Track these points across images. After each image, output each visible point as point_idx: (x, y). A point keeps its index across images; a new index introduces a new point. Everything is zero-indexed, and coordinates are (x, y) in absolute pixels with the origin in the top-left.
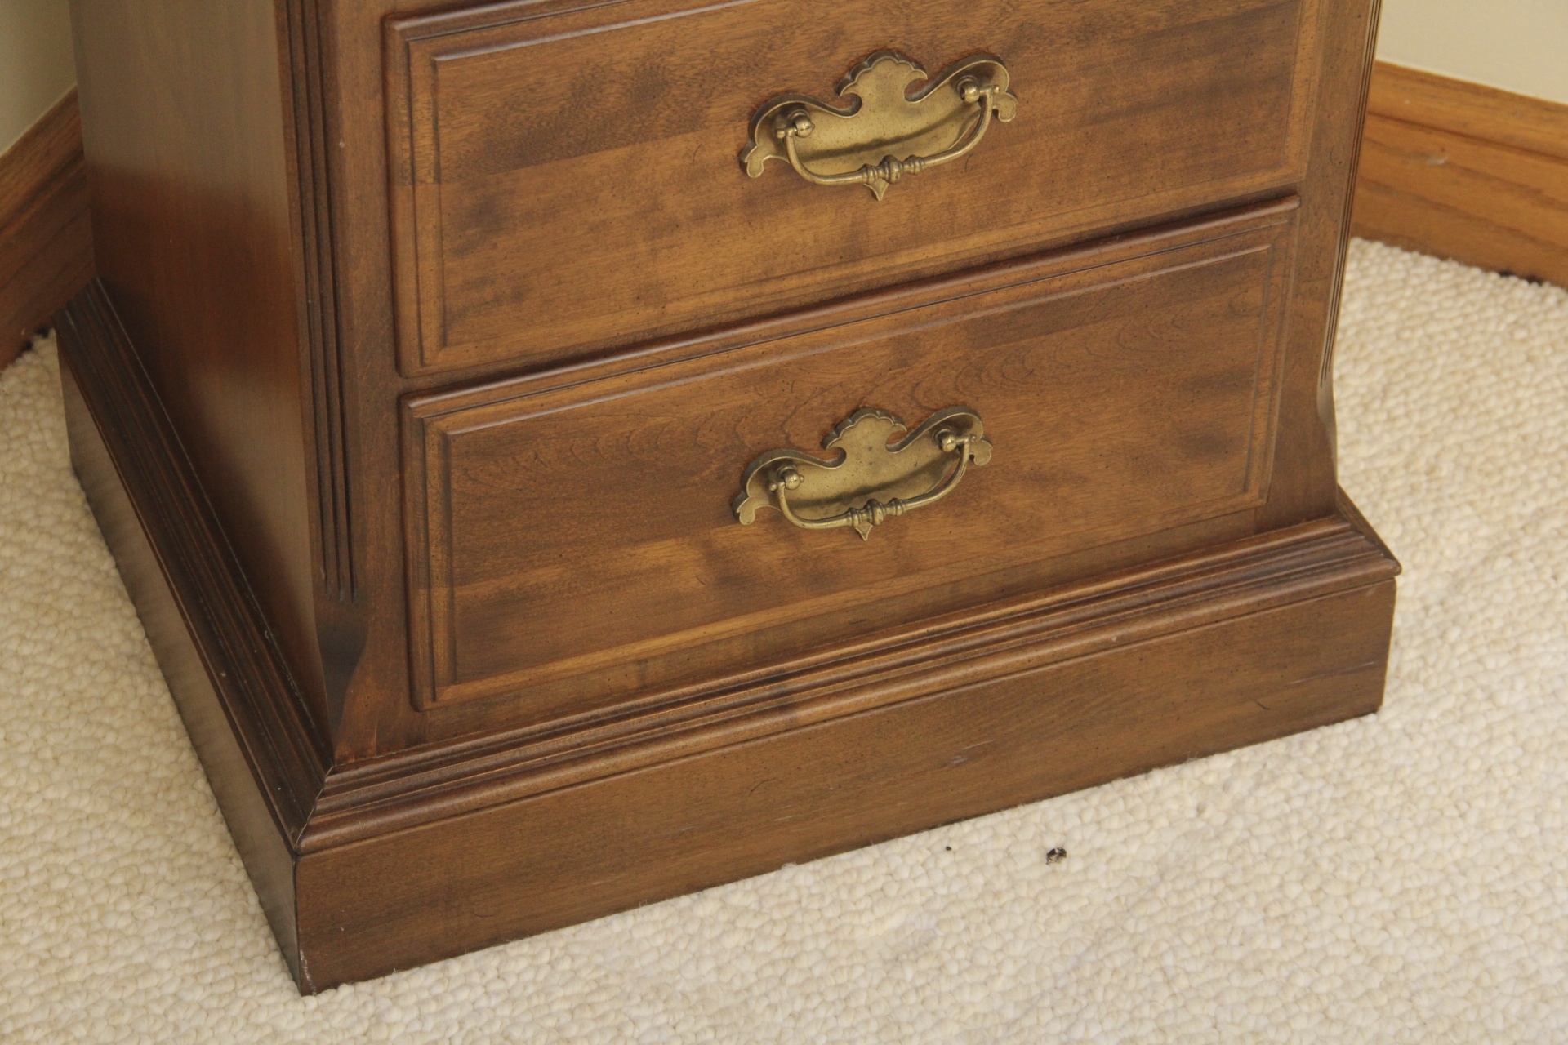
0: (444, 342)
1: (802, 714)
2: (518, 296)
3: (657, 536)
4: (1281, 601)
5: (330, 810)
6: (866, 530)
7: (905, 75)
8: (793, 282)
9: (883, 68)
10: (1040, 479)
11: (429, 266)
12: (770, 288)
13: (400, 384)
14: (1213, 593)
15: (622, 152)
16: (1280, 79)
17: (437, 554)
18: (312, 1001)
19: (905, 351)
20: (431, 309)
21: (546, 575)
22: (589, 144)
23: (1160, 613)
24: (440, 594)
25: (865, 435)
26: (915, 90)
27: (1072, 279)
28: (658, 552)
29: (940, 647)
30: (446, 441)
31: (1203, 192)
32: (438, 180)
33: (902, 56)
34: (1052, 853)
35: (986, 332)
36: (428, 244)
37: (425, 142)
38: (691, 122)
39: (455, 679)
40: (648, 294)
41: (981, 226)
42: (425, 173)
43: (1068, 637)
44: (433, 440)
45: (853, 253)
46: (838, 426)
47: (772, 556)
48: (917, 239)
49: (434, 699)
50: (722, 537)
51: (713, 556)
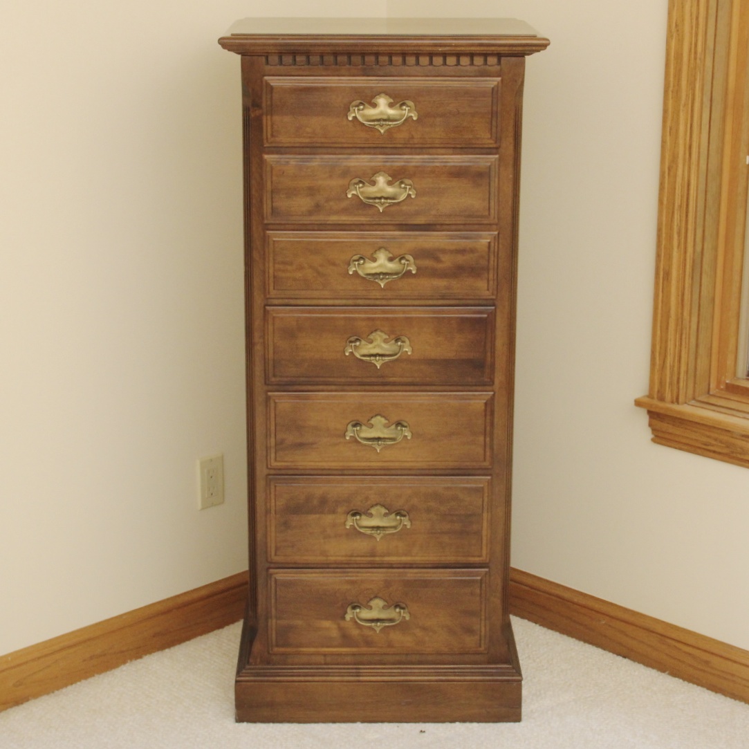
0: (276, 555)
1: (361, 678)
2: (293, 546)
3: (327, 619)
4: (490, 681)
5: (245, 673)
6: (378, 630)
7: (384, 511)
8: (359, 559)
9: (378, 507)
10: (424, 629)
11: (273, 534)
12: (353, 559)
13: (267, 565)
14: (473, 674)
15: (318, 516)
16: (478, 533)
17: (273, 610)
18: (237, 724)
19: (388, 584)
20: (273, 545)
21: (299, 622)
22: (311, 512)
23: (458, 676)
24: (274, 621)
25: (378, 603)
26: (386, 515)
27: (429, 575)
28: (327, 624)
29: (399, 671)
30: (276, 580)
31: (462, 559)
32: (275, 513)
33: (383, 506)
34: (421, 731)
35: (408, 584)
36: (273, 529)
37: (273, 504)
38: (334, 512)
39: (277, 646)
40: (324, 553)
41: (406, 555)
42: (273, 512)
43: (432, 676)
44: (273, 579)
45: (373, 555)
46: (371, 599)
47: (355, 632)
48: (389, 555)
49: (272, 650)
50: (342, 623)
51: (340, 629)
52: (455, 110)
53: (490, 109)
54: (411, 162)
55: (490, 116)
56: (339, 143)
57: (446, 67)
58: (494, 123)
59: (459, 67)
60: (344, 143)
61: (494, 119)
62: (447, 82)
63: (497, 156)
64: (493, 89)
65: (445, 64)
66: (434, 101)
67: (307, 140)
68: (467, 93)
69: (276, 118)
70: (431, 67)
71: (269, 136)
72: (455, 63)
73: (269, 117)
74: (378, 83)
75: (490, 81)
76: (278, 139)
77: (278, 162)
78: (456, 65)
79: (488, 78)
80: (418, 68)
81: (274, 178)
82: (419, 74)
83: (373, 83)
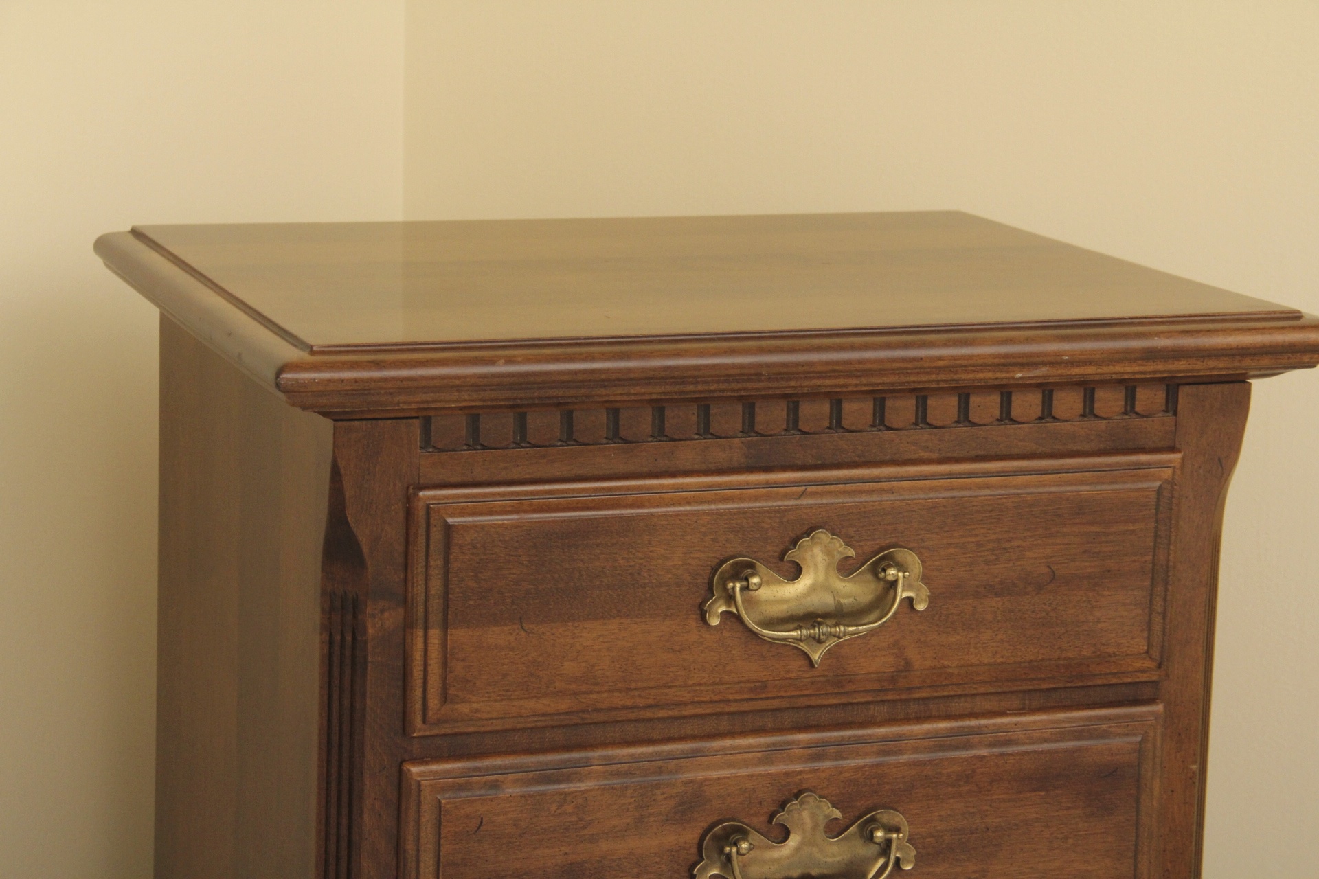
52: (1045, 570)
53: (1149, 558)
54: (900, 752)
55: (1147, 583)
56: (667, 705)
57: (1012, 428)
58: (1158, 604)
59: (1051, 425)
60: (686, 704)
61: (1159, 589)
62: (1021, 479)
63: (1159, 708)
64: (1159, 491)
65: (1006, 416)
66: (979, 544)
67: (564, 705)
68: (1081, 509)
69: (459, 635)
70: (963, 430)
71: (433, 702)
72: (1037, 410)
73: (435, 634)
74: (802, 495)
75: (1148, 465)
76: (464, 709)
77: (461, 788)
78: (1041, 418)
79: (1143, 458)
80: (924, 436)
81: (446, 848)
82: (925, 455)
83: (787, 496)
